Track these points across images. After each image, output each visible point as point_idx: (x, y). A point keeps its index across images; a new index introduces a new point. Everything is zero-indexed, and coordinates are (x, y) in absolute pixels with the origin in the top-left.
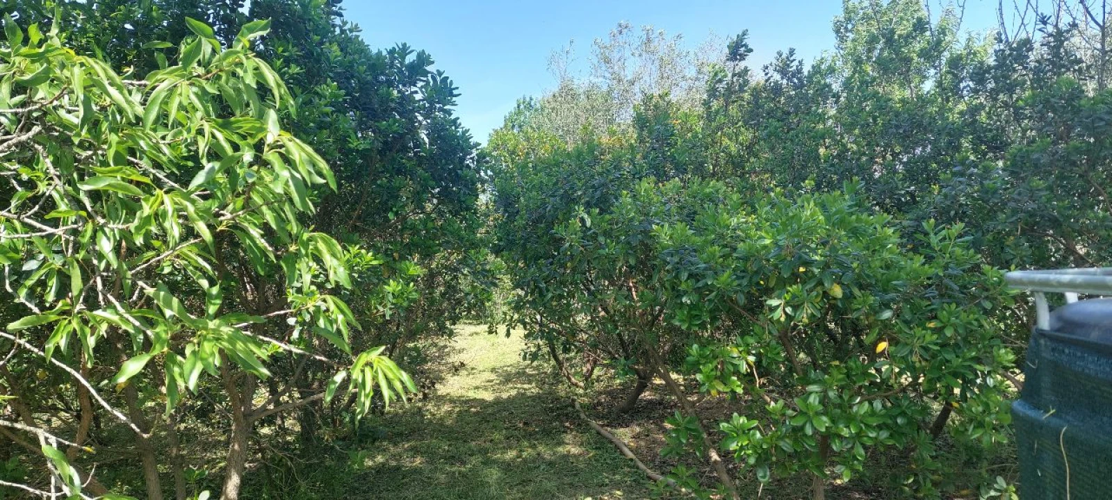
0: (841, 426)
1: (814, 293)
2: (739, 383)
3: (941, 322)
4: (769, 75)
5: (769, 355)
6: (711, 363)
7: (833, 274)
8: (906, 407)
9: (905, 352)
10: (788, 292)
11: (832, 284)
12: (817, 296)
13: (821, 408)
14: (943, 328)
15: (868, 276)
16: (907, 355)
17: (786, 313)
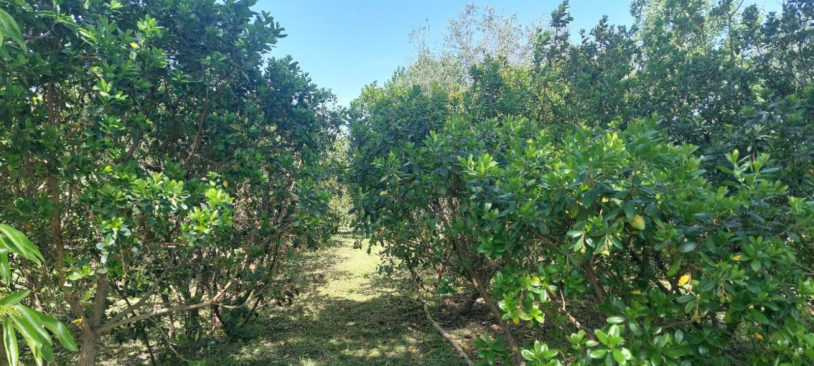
0: (643, 358)
1: (616, 225)
2: (541, 312)
3: (747, 255)
4: (585, 38)
5: (570, 286)
6: (513, 291)
7: (637, 205)
8: (708, 337)
9: (710, 287)
10: (588, 223)
11: (635, 216)
12: (618, 228)
13: (622, 341)
14: (750, 262)
15: (673, 208)
16: (712, 290)
17: (586, 244)
